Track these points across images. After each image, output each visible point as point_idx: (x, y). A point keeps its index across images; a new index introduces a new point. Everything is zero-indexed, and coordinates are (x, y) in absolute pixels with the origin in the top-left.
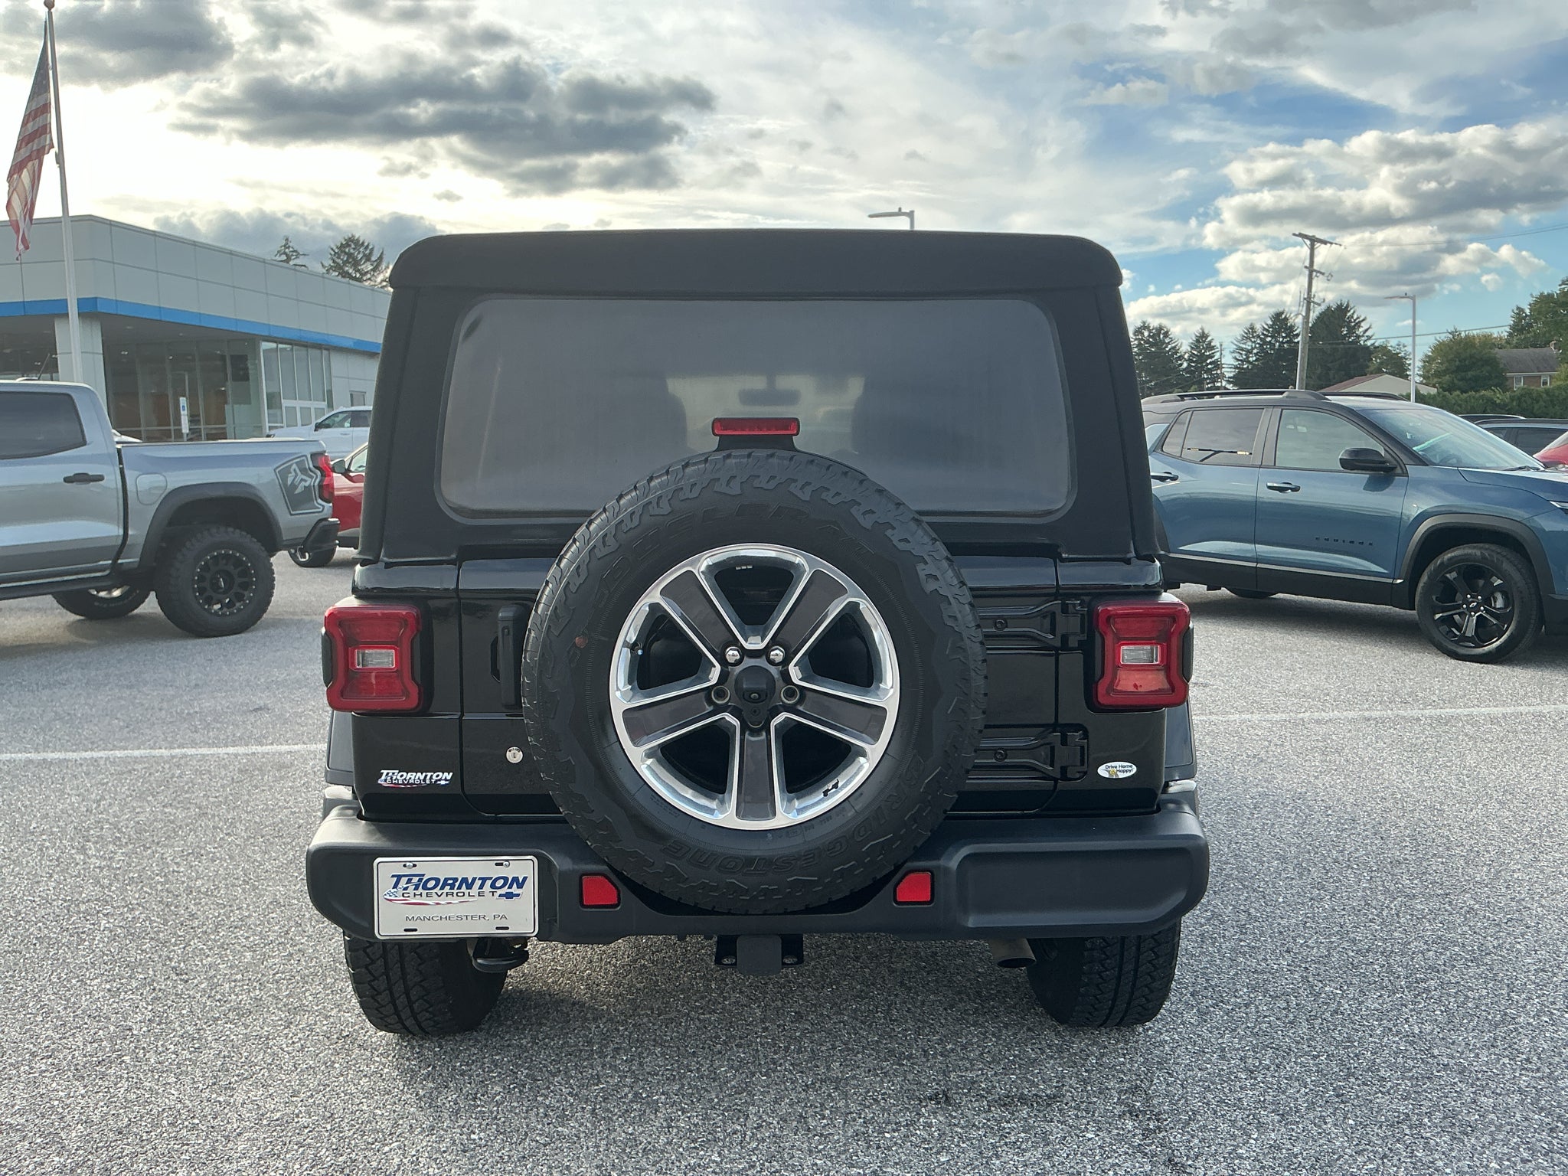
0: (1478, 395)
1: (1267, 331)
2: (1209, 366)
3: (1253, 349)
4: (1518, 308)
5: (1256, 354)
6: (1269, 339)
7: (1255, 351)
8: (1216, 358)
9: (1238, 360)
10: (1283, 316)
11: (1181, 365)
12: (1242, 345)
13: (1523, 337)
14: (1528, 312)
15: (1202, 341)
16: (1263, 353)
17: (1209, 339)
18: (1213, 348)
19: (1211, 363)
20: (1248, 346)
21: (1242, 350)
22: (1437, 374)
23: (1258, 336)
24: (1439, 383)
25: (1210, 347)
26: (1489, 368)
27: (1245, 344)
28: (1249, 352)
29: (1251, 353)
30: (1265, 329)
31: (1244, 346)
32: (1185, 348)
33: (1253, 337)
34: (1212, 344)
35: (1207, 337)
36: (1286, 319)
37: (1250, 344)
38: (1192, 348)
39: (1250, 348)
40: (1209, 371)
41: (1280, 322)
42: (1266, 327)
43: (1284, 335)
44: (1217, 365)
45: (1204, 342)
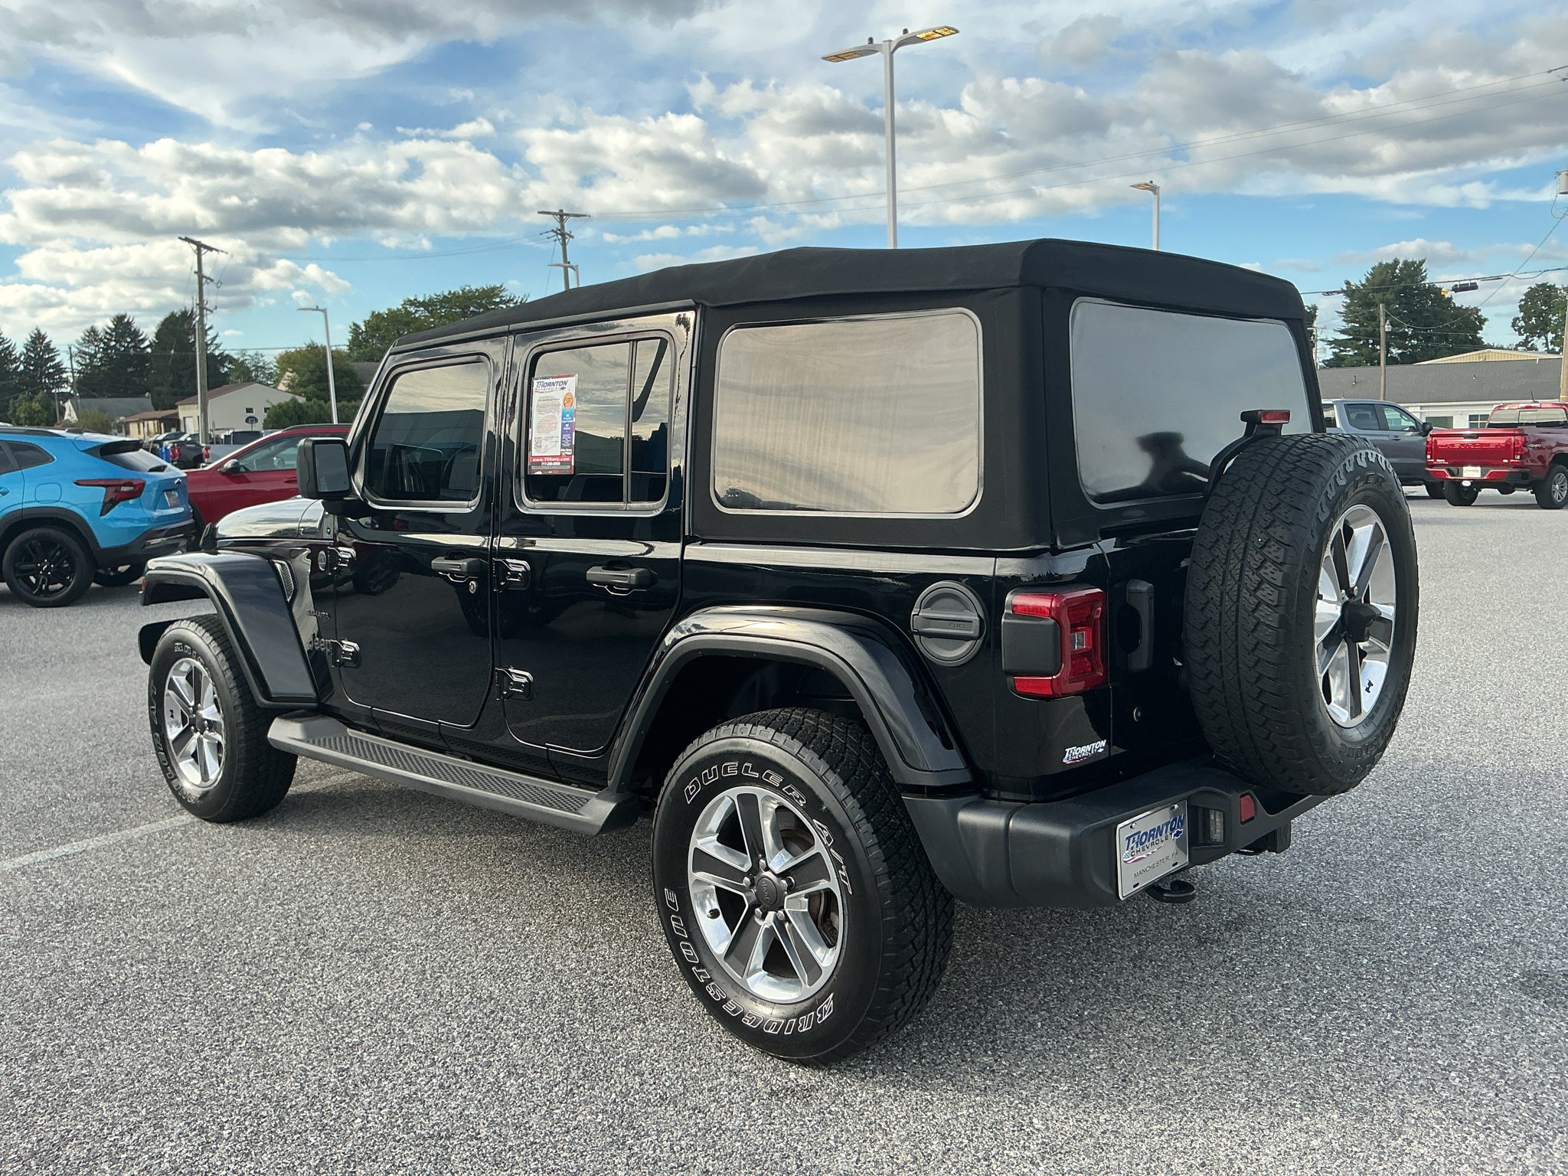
0: (350, 405)
1: (110, 335)
2: (51, 370)
3: (96, 353)
4: (355, 324)
5: (101, 359)
6: (113, 343)
7: (99, 355)
8: (56, 361)
9: (81, 365)
10: (126, 320)
11: (18, 367)
12: (84, 349)
13: (362, 351)
14: (363, 328)
15: (38, 340)
16: (108, 359)
17: (46, 341)
18: (52, 350)
19: (51, 367)
20: (91, 350)
21: (85, 353)
22: (302, 384)
23: (101, 340)
24: (305, 393)
25: (48, 349)
26: (348, 379)
27: (88, 347)
28: (92, 356)
29: (96, 357)
30: (107, 333)
31: (87, 350)
32: (19, 350)
33: (97, 341)
34: (52, 347)
35: (44, 338)
36: (129, 323)
37: (93, 347)
38: (28, 350)
39: (93, 352)
40: (50, 376)
41: (123, 326)
42: (109, 331)
43: (129, 340)
44: (59, 369)
45: (42, 343)
